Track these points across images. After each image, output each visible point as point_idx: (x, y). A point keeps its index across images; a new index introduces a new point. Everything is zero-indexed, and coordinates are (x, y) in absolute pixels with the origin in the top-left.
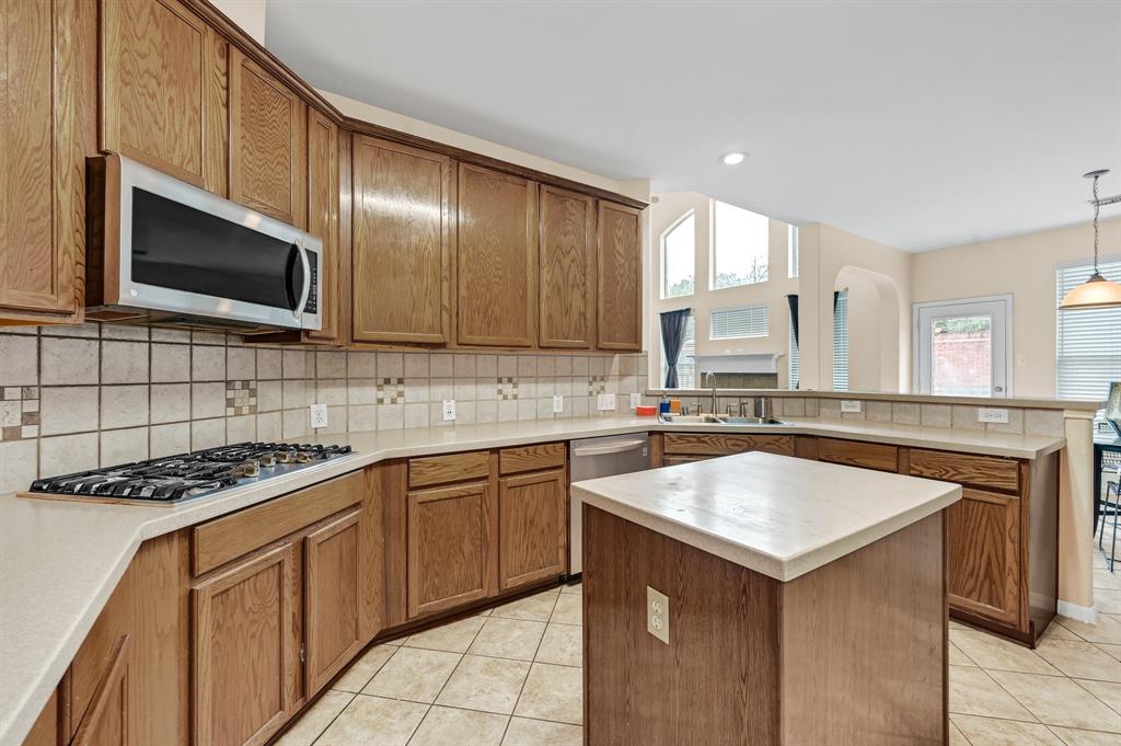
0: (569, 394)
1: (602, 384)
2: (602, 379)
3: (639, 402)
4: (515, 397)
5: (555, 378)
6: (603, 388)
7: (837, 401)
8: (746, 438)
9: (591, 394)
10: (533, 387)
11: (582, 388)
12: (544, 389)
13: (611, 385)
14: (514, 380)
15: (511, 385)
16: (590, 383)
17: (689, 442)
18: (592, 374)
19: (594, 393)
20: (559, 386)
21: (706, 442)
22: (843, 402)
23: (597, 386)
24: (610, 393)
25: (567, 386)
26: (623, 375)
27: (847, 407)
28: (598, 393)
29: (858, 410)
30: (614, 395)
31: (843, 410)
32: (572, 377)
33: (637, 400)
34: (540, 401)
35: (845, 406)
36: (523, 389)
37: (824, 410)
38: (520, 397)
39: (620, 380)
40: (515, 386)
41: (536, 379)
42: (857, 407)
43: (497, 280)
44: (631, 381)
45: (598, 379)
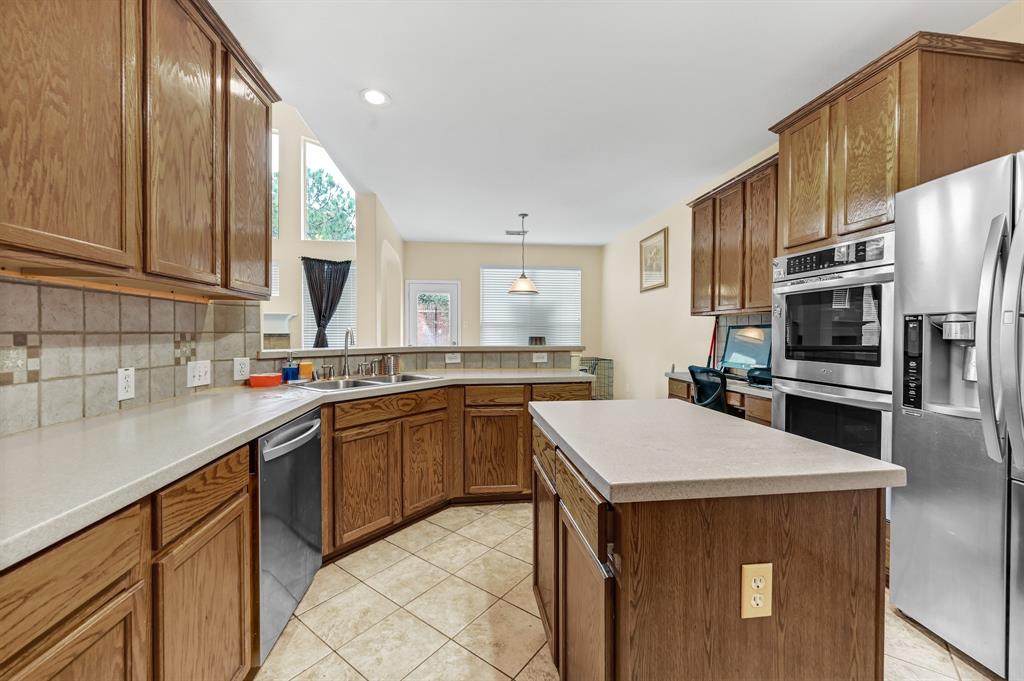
0: (144, 363)
1: (193, 345)
2: (194, 338)
3: (247, 369)
4: (34, 377)
5: (120, 337)
6: (194, 352)
7: (442, 355)
8: (413, 396)
9: (177, 362)
10: (75, 353)
11: (164, 351)
12: (97, 356)
13: (204, 347)
14: (32, 340)
15: (22, 352)
16: (177, 345)
17: (364, 410)
18: (179, 329)
19: (183, 361)
20: (126, 349)
21: (379, 407)
22: (447, 355)
23: (186, 348)
24: (204, 359)
25: (142, 350)
26: (220, 332)
27: (450, 359)
28: (188, 359)
29: (459, 361)
30: (209, 361)
31: (447, 361)
32: (149, 334)
33: (242, 368)
34: (89, 380)
35: (449, 359)
36: (52, 358)
37: (430, 363)
38: (44, 376)
39: (215, 339)
40: (34, 352)
41: (85, 337)
42: (457, 358)
43: (57, 99)
44: (235, 339)
45: (188, 337)
